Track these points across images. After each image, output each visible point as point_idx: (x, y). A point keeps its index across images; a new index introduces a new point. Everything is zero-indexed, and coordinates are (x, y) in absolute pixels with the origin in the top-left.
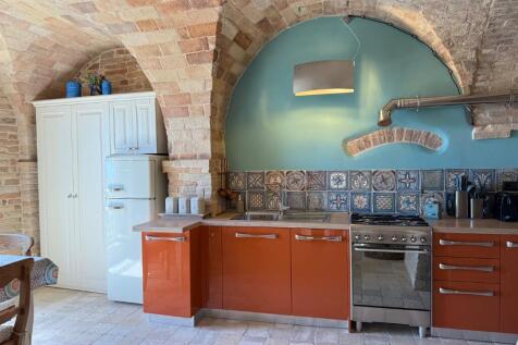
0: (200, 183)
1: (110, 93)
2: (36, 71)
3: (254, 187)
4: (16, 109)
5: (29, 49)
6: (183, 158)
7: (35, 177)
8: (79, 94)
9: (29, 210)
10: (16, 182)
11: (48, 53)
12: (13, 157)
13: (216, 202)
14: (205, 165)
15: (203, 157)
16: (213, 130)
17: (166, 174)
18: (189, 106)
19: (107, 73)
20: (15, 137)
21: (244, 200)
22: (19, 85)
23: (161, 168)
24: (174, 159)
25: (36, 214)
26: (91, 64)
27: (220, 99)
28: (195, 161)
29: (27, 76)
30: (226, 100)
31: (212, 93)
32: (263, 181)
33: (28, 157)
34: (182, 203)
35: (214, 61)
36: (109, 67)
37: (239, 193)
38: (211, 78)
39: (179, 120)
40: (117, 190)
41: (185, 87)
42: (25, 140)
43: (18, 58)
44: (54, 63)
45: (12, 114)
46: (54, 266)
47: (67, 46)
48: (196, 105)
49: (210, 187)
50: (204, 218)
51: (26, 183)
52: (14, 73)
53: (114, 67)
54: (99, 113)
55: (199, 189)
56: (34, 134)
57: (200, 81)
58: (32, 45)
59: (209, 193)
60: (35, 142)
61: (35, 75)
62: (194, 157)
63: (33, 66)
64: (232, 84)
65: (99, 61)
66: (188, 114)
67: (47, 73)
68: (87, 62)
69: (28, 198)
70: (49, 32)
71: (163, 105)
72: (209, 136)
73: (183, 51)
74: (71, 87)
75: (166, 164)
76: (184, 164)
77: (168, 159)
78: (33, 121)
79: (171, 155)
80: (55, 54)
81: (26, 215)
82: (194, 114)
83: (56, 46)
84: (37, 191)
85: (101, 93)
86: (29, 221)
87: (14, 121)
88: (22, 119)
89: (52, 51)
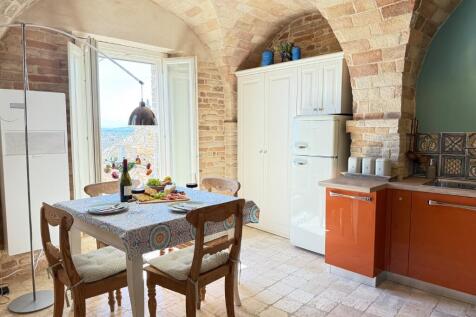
0: (386, 143)
1: (299, 58)
2: (239, 46)
3: (451, 151)
4: (224, 79)
5: (236, 26)
6: (368, 117)
7: (236, 135)
8: (272, 62)
9: (230, 161)
10: (222, 138)
11: (249, 28)
12: (220, 118)
13: (402, 164)
14: (393, 125)
15: (391, 116)
16: (404, 87)
17: (349, 134)
18: (379, 63)
19: (296, 41)
20: (222, 102)
21: (436, 165)
22: (227, 58)
23: (344, 127)
24: (359, 118)
25: (236, 165)
26: (281, 34)
27: (415, 52)
28: (381, 120)
29: (232, 50)
30: (422, 53)
31: (408, 46)
32: (464, 145)
33: (231, 119)
34: (366, 163)
35: (414, 10)
36: (298, 35)
37: (430, 157)
38: (408, 29)
39: (367, 79)
40: (302, 147)
41: (375, 44)
42: (229, 105)
43: (228, 34)
44: (252, 37)
45: (221, 83)
46: (256, 207)
47: (263, 20)
48: (387, 61)
49: (398, 148)
50: (390, 180)
51: (229, 139)
52: (224, 48)
53: (302, 33)
54: (288, 78)
55: (385, 150)
56: (236, 100)
57: (394, 35)
58: (238, 22)
59: (396, 155)
60: (236, 106)
61: (239, 49)
62: (381, 116)
63: (238, 40)
64: (431, 35)
65: (289, 31)
66: (377, 72)
67: (247, 46)
68: (279, 32)
69: (230, 151)
70: (251, 8)
71: (351, 65)
72: (400, 94)
73: (379, 5)
74: (266, 56)
75: (350, 123)
76: (369, 124)
77: (352, 119)
78: (235, 88)
79: (355, 115)
80: (253, 29)
81: (228, 165)
82: (384, 71)
83: (256, 20)
84: (236, 146)
85: (291, 59)
86: (230, 170)
87: (221, 89)
88: (228, 87)
89: (252, 26)
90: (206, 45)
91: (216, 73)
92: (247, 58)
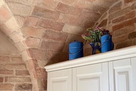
2: (45, 36)
4: (32, 75)
5: (34, 13)
19: (115, 28)
22: (31, 51)
26: (100, 22)
36: (117, 21)
43: (26, 24)
44: (62, 25)
52: (24, 39)
53: (122, 19)
54: (98, 78)
61: (46, 40)
63: (42, 31)
65: (107, 17)
67: (57, 36)
88: (37, 84)
89: (59, 13)
90: (8, 38)
91: (23, 68)
92: (61, 50)
